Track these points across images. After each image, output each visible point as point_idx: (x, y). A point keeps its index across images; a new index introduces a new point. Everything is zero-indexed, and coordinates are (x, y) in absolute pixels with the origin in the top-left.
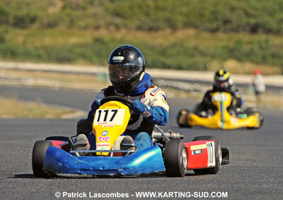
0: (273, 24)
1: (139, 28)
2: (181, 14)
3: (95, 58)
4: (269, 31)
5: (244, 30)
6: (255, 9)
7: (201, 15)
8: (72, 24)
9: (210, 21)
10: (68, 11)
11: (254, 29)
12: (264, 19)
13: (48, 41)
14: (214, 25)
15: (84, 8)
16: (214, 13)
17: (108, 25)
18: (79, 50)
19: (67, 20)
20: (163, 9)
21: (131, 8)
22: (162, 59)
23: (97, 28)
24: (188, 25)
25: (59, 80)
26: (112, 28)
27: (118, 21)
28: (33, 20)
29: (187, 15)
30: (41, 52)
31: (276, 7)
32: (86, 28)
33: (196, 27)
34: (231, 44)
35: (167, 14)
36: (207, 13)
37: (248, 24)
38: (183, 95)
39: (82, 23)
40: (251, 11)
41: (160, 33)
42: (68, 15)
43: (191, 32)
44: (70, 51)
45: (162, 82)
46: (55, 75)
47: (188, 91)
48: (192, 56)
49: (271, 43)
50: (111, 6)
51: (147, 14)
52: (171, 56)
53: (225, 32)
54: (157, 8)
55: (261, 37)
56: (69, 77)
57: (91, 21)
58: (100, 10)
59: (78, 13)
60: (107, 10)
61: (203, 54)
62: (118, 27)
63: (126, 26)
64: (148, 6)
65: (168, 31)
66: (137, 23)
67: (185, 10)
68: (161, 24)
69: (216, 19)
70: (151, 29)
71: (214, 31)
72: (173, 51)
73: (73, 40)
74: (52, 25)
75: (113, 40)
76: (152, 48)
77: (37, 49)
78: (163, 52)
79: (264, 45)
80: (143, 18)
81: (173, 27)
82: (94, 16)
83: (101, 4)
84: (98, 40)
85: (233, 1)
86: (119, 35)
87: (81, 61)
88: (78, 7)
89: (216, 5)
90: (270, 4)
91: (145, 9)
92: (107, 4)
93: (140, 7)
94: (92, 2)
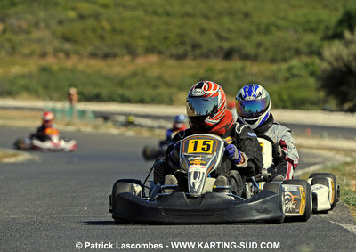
0: (249, 48)
1: (93, 55)
2: (142, 38)
3: (42, 92)
4: (246, 57)
5: (216, 55)
6: (230, 31)
7: (166, 38)
8: (13, 50)
9: (176, 45)
10: (8, 35)
11: (228, 55)
12: (239, 42)
14: (181, 50)
15: (28, 32)
16: (181, 36)
17: (56, 52)
18: (22, 82)
19: (8, 45)
20: (121, 32)
21: (83, 31)
22: (121, 91)
23: (44, 55)
24: (150, 50)
26: (61, 55)
27: (68, 46)
29: (148, 39)
31: (253, 28)
32: (31, 55)
33: (160, 53)
34: (201, 72)
35: (126, 38)
36: (172, 36)
37: (221, 48)
38: (146, 133)
39: (26, 50)
40: (225, 34)
41: (118, 60)
42: (9, 40)
43: (153, 58)
44: (12, 82)
47: (151, 128)
48: (155, 87)
49: (248, 70)
50: (60, 29)
51: (102, 38)
52: (129, 87)
53: (195, 58)
54: (114, 30)
55: (236, 64)
56: (13, 113)
57: (36, 47)
58: (46, 34)
59: (22, 37)
60: (54, 34)
61: (168, 85)
62: (67, 55)
63: (78, 53)
64: (103, 28)
65: (127, 58)
66: (90, 49)
67: (146, 32)
68: (118, 50)
69: (183, 43)
70: (106, 56)
71: (181, 57)
72: (134, 81)
73: (16, 70)
75: (62, 70)
76: (107, 78)
78: (121, 83)
79: (239, 73)
80: (98, 43)
81: (132, 53)
82: (39, 41)
83: (48, 27)
84: (44, 69)
85: (203, 23)
86: (69, 64)
87: (25, 94)
88: (20, 30)
89: (181, 27)
90: (246, 25)
91: (99, 31)
92: (54, 26)
93: (94, 30)
94: (37, 25)
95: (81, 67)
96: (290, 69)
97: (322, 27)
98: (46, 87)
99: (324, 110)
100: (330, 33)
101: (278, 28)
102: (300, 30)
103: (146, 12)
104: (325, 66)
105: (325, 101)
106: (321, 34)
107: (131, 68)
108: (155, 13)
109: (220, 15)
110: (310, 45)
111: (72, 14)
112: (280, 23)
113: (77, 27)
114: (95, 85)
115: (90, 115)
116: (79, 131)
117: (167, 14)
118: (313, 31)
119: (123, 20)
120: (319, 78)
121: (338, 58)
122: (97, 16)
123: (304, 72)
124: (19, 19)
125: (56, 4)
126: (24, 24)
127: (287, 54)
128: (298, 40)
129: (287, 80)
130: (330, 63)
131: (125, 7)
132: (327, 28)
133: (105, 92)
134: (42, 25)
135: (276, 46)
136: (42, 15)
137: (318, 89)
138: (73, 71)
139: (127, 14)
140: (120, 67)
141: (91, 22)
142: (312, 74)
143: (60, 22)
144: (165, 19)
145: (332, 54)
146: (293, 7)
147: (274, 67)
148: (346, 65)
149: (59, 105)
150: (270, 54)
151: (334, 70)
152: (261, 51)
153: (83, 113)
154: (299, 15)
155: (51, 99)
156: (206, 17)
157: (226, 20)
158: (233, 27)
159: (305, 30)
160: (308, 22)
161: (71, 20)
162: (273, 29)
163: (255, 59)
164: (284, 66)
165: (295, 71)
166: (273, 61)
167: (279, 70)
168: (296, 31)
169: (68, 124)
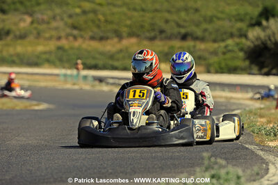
0: (199, 33)
1: (92, 38)
2: (126, 26)
3: (58, 63)
4: (196, 38)
5: (176, 38)
6: (185, 21)
7: (142, 27)
8: (38, 35)
9: (148, 31)
10: (35, 25)
11: (184, 37)
12: (191, 29)
13: (19, 49)
14: (152, 34)
15: (48, 23)
16: (152, 25)
17: (67, 36)
18: (44, 56)
19: (35, 32)
20: (111, 22)
21: (86, 22)
22: (111, 62)
23: (59, 38)
24: (131, 35)
25: (28, 80)
26: (71, 38)
27: (75, 32)
28: (8, 33)
29: (130, 27)
30: (15, 58)
31: (201, 19)
32: (50, 38)
33: (138, 36)
34: (166, 49)
35: (115, 27)
36: (147, 25)
37: (179, 33)
39: (47, 35)
40: (182, 23)
41: (109, 41)
42: (36, 28)
43: (134, 40)
44: (38, 57)
45: (111, 81)
46: (25, 76)
49: (197, 48)
50: (70, 21)
51: (98, 27)
52: (118, 60)
53: (161, 39)
54: (106, 21)
55: (190, 43)
56: (37, 77)
57: (54, 33)
58: (60, 24)
59: (43, 27)
60: (66, 24)
62: (75, 38)
63: (82, 37)
64: (99, 20)
65: (116, 40)
66: (90, 34)
67: (128, 22)
68: (109, 34)
69: (153, 30)
70: (101, 39)
71: (152, 39)
72: (120, 56)
73: (40, 48)
74: (23, 37)
75: (72, 48)
76: (102, 54)
77: (11, 56)
78: (112, 57)
79: (192, 49)
80: (95, 30)
81: (120, 37)
82: (56, 29)
83: (62, 19)
84: (60, 48)
85: (167, 15)
86: (76, 44)
87: (46, 65)
88: (43, 22)
89: (153, 18)
90: (196, 17)
91: (97, 22)
92: (66, 19)
93: (93, 21)
94: (54, 18)
95: (84, 46)
96: (226, 47)
97: (248, 17)
98: (61, 60)
99: (250, 74)
100: (254, 22)
101: (219, 19)
102: (233, 20)
103: (129, 9)
104: (249, 43)
105: (250, 68)
106: (247, 22)
107: (118, 47)
108: (135, 9)
109: (179, 10)
110: (240, 30)
111: (78, 10)
112: (220, 15)
113: (81, 19)
114: (94, 58)
115: (90, 79)
116: (81, 89)
117: (143, 10)
118: (241, 20)
119: (113, 14)
120: (245, 52)
121: (258, 38)
122: (95, 12)
123: (236, 49)
124: (42, 14)
125: (68, 4)
126: (45, 17)
127: (225, 37)
128: (232, 27)
129: (224, 53)
130: (253, 42)
131: (114, 5)
132: (252, 18)
133: (100, 63)
134: (58, 18)
135: (217, 30)
136: (58, 11)
137: (245, 60)
138: (79, 49)
139: (115, 10)
140: (111, 46)
141: (91, 16)
142: (241, 50)
143: (70, 16)
144: (141, 13)
145: (254, 36)
146: (228, 4)
147: (216, 45)
148: (263, 43)
149: (69, 72)
150: (213, 36)
151: (255, 46)
152: (207, 34)
153: (85, 77)
154: (232, 9)
155: (64, 68)
156: (169, 12)
157: (183, 14)
158: (187, 18)
159: (236, 20)
160: (239, 15)
161: (77, 15)
162: (215, 19)
163: (202, 39)
164: (223, 44)
165: (230, 48)
166: (215, 41)
167: (219, 47)
168: (230, 21)
169: (74, 84)
